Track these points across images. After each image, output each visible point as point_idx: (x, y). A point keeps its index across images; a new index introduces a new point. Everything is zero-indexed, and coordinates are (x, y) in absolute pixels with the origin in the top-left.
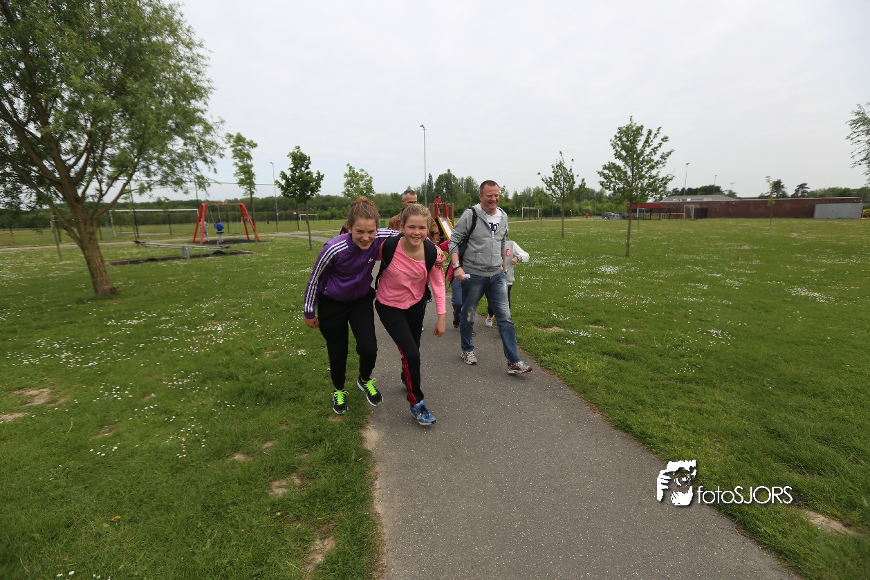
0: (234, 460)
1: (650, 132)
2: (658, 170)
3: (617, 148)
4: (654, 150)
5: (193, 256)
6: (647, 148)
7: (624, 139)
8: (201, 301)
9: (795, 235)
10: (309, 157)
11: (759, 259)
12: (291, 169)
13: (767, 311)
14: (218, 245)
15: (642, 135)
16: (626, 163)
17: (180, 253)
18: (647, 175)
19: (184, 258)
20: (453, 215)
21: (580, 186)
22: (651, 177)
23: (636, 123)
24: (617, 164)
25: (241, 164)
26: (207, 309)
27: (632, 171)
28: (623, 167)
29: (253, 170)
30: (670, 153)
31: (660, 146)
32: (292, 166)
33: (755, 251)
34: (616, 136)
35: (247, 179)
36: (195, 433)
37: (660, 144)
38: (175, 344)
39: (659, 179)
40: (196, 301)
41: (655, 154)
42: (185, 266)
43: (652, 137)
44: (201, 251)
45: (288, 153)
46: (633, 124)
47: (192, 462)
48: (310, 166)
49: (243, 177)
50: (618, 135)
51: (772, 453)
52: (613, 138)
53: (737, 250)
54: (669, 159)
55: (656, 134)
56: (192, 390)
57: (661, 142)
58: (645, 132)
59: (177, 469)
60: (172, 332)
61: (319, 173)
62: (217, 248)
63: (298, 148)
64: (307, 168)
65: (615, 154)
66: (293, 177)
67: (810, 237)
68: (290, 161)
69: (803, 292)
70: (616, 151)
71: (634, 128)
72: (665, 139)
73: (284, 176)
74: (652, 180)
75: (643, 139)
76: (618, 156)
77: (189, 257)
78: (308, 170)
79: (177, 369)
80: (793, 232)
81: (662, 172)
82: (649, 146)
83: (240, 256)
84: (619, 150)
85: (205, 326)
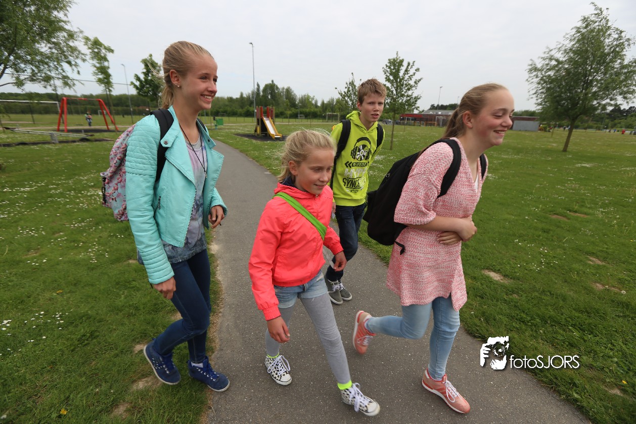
0: (129, 264)
1: (409, 64)
2: (412, 91)
3: (387, 74)
4: (410, 78)
5: (61, 142)
6: (406, 76)
7: (392, 68)
8: (80, 175)
12: (144, 73)
14: (83, 133)
15: (403, 66)
16: (393, 85)
17: (49, 139)
18: (406, 94)
19: (54, 143)
20: (274, 115)
22: (408, 96)
23: (399, 57)
24: (387, 85)
25: (98, 65)
26: (86, 180)
27: (396, 90)
28: (390, 88)
29: (110, 71)
30: (420, 80)
31: (414, 75)
32: (145, 71)
34: (386, 65)
35: (105, 78)
36: (99, 251)
37: (414, 73)
38: (67, 203)
39: (412, 98)
40: (75, 175)
41: (411, 79)
42: (57, 149)
43: (409, 67)
44: (67, 138)
45: (141, 60)
46: (398, 57)
47: (101, 265)
49: (101, 76)
50: (388, 65)
52: (385, 67)
54: (419, 84)
55: (412, 66)
56: (90, 229)
57: (415, 71)
58: (405, 64)
59: (92, 268)
60: (62, 195)
62: (83, 135)
63: (151, 56)
65: (386, 78)
66: (146, 80)
68: (143, 66)
70: (387, 75)
71: (398, 60)
72: (418, 70)
73: (138, 79)
74: (409, 98)
75: (403, 69)
76: (388, 80)
77: (57, 142)
79: (74, 217)
81: (414, 93)
82: (408, 74)
83: (104, 143)
84: (388, 75)
85: (88, 191)
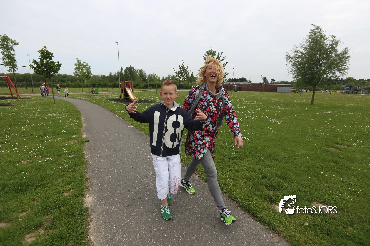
1: (219, 54)
9: (271, 98)
10: (52, 53)
11: (260, 108)
12: (40, 59)
13: (262, 129)
20: (133, 87)
21: (191, 76)
23: (213, 50)
25: (6, 53)
29: (15, 57)
30: (227, 63)
31: (223, 60)
32: (41, 57)
33: (258, 105)
35: (11, 62)
43: (219, 56)
48: (53, 58)
49: (7, 61)
50: (206, 54)
51: (263, 185)
52: (204, 55)
53: (252, 104)
54: (226, 66)
55: (221, 55)
57: (223, 58)
58: (217, 54)
61: (58, 62)
63: (45, 47)
64: (51, 59)
66: (42, 64)
67: (276, 99)
68: (40, 54)
69: (274, 121)
71: (213, 52)
75: (216, 56)
78: (52, 60)
80: (270, 97)
